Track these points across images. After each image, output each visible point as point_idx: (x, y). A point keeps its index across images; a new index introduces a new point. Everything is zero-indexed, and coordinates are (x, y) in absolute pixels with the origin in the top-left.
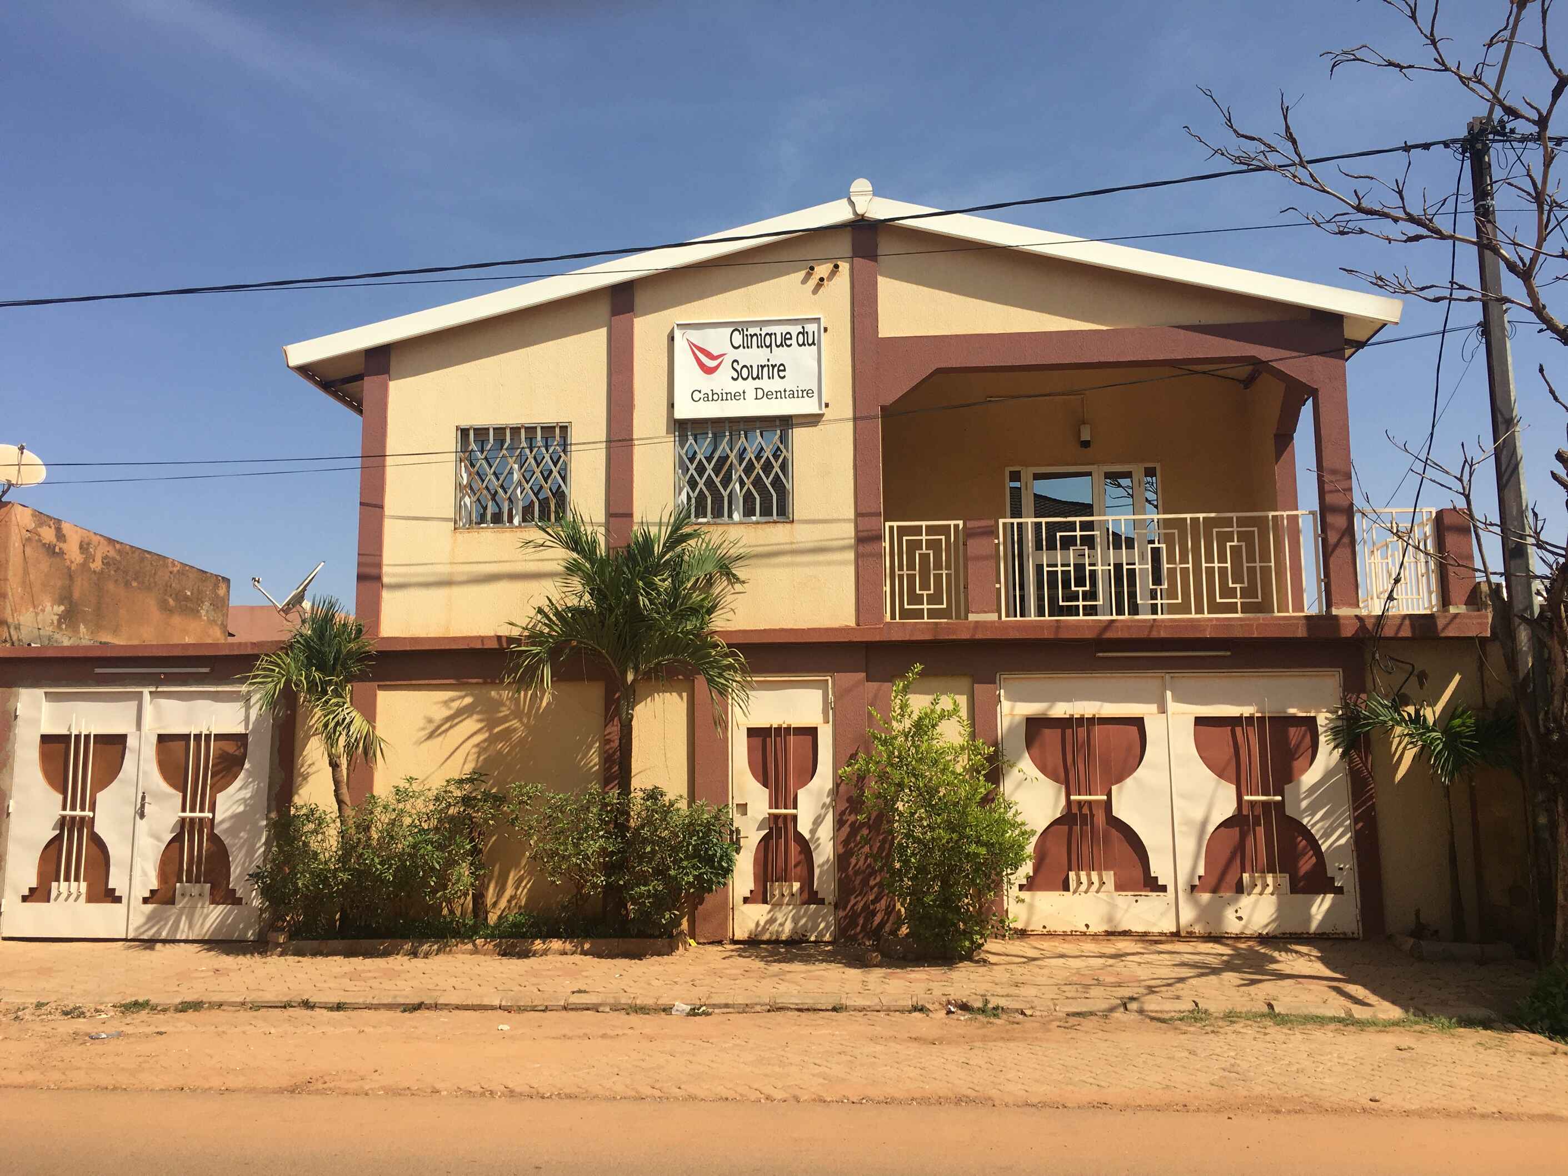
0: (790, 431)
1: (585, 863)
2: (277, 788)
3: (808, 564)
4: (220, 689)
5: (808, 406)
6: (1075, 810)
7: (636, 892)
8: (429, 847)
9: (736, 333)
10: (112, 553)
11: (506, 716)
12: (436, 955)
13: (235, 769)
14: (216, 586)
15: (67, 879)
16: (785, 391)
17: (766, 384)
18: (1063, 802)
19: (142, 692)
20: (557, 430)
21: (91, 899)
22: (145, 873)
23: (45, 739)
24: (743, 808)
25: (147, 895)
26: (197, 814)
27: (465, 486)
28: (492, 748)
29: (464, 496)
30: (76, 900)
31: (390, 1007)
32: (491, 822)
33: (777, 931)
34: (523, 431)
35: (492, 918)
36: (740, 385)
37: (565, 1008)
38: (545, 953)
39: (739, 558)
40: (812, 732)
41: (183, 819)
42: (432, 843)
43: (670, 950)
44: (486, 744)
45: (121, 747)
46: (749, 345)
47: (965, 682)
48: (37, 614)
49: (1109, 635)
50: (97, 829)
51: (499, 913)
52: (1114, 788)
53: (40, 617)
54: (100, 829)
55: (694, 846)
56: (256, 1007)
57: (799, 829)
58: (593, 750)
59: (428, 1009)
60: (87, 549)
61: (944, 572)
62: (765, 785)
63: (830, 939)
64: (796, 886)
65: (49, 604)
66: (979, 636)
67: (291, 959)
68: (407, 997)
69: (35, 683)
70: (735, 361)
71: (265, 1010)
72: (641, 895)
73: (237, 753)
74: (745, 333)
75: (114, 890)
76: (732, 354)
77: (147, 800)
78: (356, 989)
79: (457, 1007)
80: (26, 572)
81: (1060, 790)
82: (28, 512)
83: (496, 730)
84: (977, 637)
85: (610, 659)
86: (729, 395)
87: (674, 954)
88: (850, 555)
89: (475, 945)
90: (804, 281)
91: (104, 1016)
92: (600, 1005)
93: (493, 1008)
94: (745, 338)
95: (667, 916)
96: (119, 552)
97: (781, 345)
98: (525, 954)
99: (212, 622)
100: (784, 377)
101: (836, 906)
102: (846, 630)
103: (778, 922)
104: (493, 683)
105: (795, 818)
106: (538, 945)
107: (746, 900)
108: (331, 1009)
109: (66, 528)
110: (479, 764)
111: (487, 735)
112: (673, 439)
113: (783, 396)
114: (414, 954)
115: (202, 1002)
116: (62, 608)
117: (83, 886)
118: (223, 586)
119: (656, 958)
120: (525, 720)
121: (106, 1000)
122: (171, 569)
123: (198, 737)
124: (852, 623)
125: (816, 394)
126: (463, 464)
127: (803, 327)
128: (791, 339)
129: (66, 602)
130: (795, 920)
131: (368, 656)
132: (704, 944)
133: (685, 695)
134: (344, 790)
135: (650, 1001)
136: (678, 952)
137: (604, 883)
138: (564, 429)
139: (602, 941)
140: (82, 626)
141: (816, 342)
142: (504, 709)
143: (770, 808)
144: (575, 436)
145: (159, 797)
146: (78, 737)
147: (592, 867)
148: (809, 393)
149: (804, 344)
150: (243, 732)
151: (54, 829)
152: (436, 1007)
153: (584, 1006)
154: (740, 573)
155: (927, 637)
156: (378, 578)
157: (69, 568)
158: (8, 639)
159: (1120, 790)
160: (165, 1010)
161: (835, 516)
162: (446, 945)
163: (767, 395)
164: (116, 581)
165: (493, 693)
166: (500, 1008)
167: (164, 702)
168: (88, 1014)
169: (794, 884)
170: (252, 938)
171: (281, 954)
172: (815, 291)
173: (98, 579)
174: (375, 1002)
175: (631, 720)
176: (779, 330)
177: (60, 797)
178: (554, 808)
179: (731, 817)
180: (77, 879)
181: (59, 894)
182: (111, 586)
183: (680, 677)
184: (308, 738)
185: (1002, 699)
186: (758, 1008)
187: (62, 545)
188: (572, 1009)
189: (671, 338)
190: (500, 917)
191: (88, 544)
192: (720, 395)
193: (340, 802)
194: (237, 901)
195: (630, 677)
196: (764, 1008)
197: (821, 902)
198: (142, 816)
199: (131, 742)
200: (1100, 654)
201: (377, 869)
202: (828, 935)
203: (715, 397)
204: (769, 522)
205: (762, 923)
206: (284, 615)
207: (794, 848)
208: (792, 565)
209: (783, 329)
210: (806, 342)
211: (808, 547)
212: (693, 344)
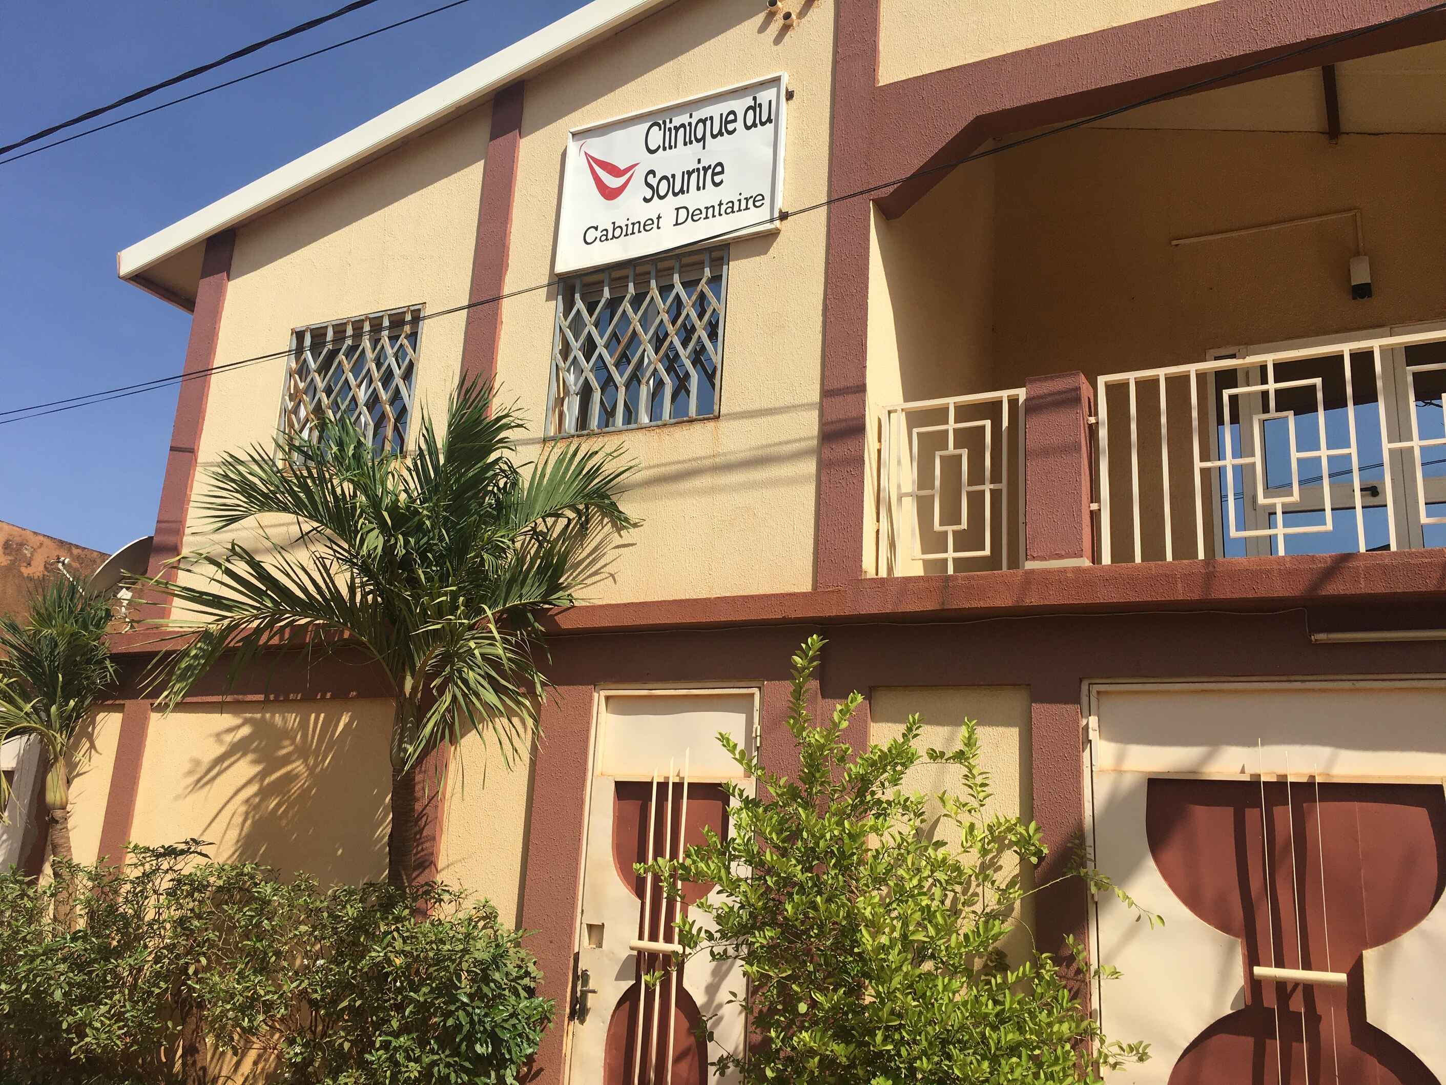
0: (725, 267)
3: (737, 488)
5: (753, 222)
6: (1270, 1000)
9: (656, 128)
16: (720, 204)
17: (694, 199)
18: (1238, 980)
20: (409, 316)
27: (291, 411)
28: (263, 806)
34: (366, 325)
36: (654, 208)
39: (632, 486)
40: (720, 794)
44: (257, 800)
46: (673, 144)
49: (1336, 588)
52: (1370, 956)
57: (686, 985)
61: (987, 488)
62: (636, 890)
70: (652, 172)
74: (668, 126)
76: (647, 163)
81: (1231, 949)
86: (637, 226)
88: (809, 467)
90: (762, 29)
94: (667, 133)
97: (720, 133)
102: (794, 597)
104: (278, 701)
105: (681, 961)
112: (554, 306)
113: (716, 213)
120: (311, 761)
124: (807, 586)
125: (767, 201)
126: (292, 380)
127: (755, 99)
133: (528, 720)
138: (417, 313)
141: (773, 117)
142: (286, 743)
143: (641, 937)
148: (756, 201)
149: (754, 125)
150: (14, 768)
154: (633, 510)
156: (176, 549)
159: (1385, 962)
161: (788, 400)
163: (693, 216)
165: (279, 719)
172: (778, 40)
176: (716, 111)
179: (576, 950)
185: (1093, 735)
189: (563, 157)
191: (21, 545)
192: (624, 228)
195: (409, 686)
200: (1321, 637)
203: (617, 232)
204: (684, 422)
207: (675, 1015)
208: (713, 490)
209: (723, 108)
210: (757, 121)
211: (741, 456)
212: (592, 157)
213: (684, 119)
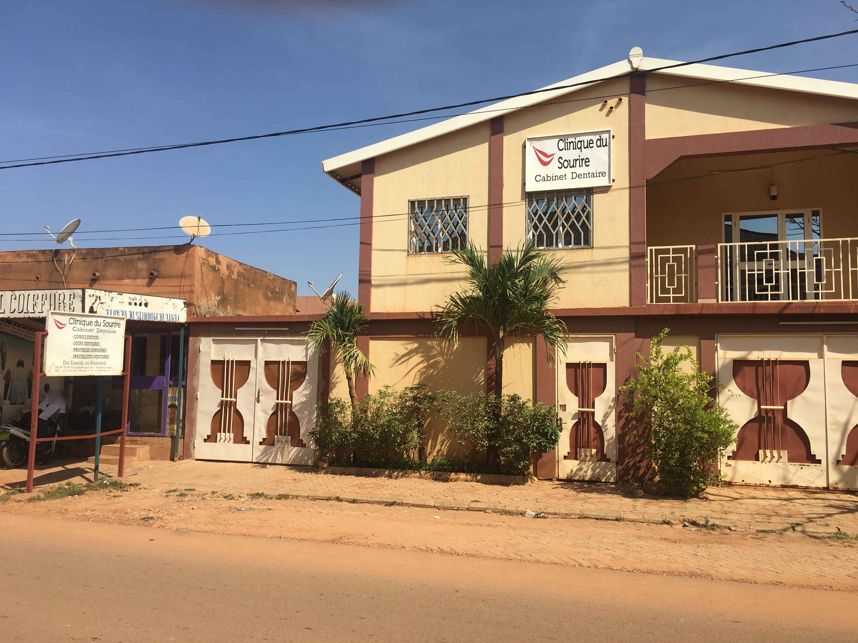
0: (592, 196)
1: (477, 434)
2: (321, 390)
3: (601, 272)
4: (293, 339)
5: (603, 182)
6: (763, 414)
7: (505, 451)
8: (397, 422)
9: (561, 142)
10: (242, 270)
11: (435, 355)
12: (401, 478)
13: (302, 379)
14: (290, 286)
15: (224, 432)
16: (589, 173)
17: (578, 170)
18: (756, 409)
19: (257, 340)
20: (462, 200)
21: (235, 442)
22: (260, 430)
23: (213, 362)
24: (564, 407)
25: (262, 441)
26: (284, 401)
27: (413, 232)
28: (427, 371)
29: (412, 238)
30: (228, 442)
31: (379, 503)
32: (428, 410)
33: (583, 475)
34: (443, 202)
35: (429, 460)
36: (563, 171)
37: (468, 509)
38: (457, 480)
39: (562, 269)
40: (603, 366)
41: (277, 404)
42: (398, 420)
43: (524, 482)
44: (424, 370)
45: (248, 367)
46: (569, 148)
47: (696, 339)
48: (208, 300)
49: (788, 311)
50: (238, 407)
51: (433, 458)
52: (789, 402)
53: (210, 302)
54: (240, 407)
55: (536, 427)
56: (314, 499)
57: (596, 420)
58: (481, 374)
59: (398, 505)
60: (230, 268)
61: (683, 275)
62: (576, 395)
63: (614, 481)
64: (594, 451)
65: (213, 296)
66: (705, 312)
67: (330, 476)
68: (387, 498)
69: (208, 334)
70: (561, 158)
71: (319, 500)
72: (508, 452)
73: (302, 371)
74: (566, 141)
75: (246, 438)
76: (559, 154)
77: (260, 394)
78: (362, 493)
79: (413, 505)
80: (203, 280)
81: (754, 402)
82: (203, 250)
83: (431, 362)
84: (703, 313)
85: (490, 325)
86: (557, 177)
87: (526, 484)
88: (627, 266)
89: (420, 474)
90: (601, 110)
91: (243, 499)
92: (487, 509)
93: (430, 507)
94: (566, 144)
95: (522, 464)
96: (245, 269)
97: (587, 147)
98: (446, 480)
99: (289, 305)
100: (589, 165)
101: (617, 463)
102: (624, 308)
103: (584, 470)
104: (429, 337)
105: (593, 413)
106: (453, 476)
107: (565, 457)
108: (350, 502)
109: (220, 257)
110: (421, 380)
111: (426, 364)
112: (525, 203)
113: (588, 176)
114: (390, 477)
115: (288, 495)
116: (220, 297)
117: (232, 435)
118: (293, 286)
119: (516, 486)
120: (445, 357)
121: (244, 491)
122: (269, 278)
123: (283, 362)
124: (627, 305)
125: (607, 174)
126: (412, 220)
127: (600, 136)
128: (593, 143)
129: (221, 295)
130: (593, 470)
131: (366, 322)
132: (542, 480)
133: (531, 344)
134: (354, 391)
135: (512, 508)
136: (528, 484)
137: (488, 445)
138: (465, 199)
139: (487, 475)
140: (229, 307)
141: (607, 144)
142: (434, 351)
143: (579, 407)
144: (471, 203)
145: (267, 392)
146: (228, 361)
147: (481, 436)
148: (603, 174)
149: (600, 146)
150: (305, 360)
151: (218, 407)
152: (402, 504)
153: (478, 509)
154: (563, 277)
155: (673, 313)
156: (369, 281)
157: (222, 278)
158: (195, 313)
159: (792, 403)
160: (271, 498)
161: (618, 244)
162: (406, 473)
163: (579, 176)
164: (244, 284)
165: (429, 343)
166: (434, 507)
167: (268, 345)
168: (236, 498)
169: (593, 450)
170: (311, 465)
171: (325, 473)
172: (608, 115)
173: (236, 283)
174: (372, 500)
175: (502, 358)
176: (586, 138)
177: (221, 391)
178: (461, 404)
179: (557, 412)
180: (229, 432)
181: (221, 438)
182: (241, 287)
183: (529, 335)
184: (336, 364)
185: (718, 349)
186: (573, 516)
187: (218, 266)
188: (472, 510)
189: (524, 147)
190: (433, 460)
191: (231, 266)
192: (552, 178)
193: (352, 397)
194: (304, 446)
195: (501, 334)
196: (576, 516)
197: (608, 460)
198: (258, 401)
199: (253, 365)
200: (781, 323)
201: (371, 432)
202: (612, 479)
203: (549, 178)
204: (580, 248)
205: (574, 470)
206: (323, 301)
207: (592, 429)
208: (592, 272)
209: (589, 138)
210: (602, 145)
211: (601, 262)
212: (536, 149)
213: (573, 139)
